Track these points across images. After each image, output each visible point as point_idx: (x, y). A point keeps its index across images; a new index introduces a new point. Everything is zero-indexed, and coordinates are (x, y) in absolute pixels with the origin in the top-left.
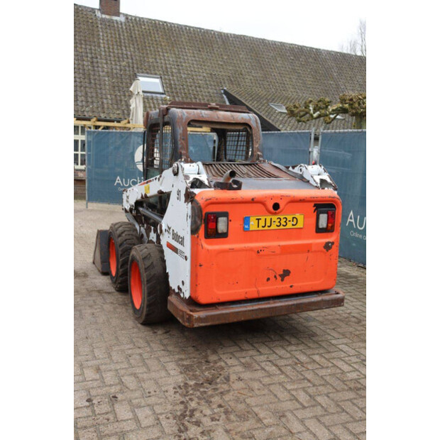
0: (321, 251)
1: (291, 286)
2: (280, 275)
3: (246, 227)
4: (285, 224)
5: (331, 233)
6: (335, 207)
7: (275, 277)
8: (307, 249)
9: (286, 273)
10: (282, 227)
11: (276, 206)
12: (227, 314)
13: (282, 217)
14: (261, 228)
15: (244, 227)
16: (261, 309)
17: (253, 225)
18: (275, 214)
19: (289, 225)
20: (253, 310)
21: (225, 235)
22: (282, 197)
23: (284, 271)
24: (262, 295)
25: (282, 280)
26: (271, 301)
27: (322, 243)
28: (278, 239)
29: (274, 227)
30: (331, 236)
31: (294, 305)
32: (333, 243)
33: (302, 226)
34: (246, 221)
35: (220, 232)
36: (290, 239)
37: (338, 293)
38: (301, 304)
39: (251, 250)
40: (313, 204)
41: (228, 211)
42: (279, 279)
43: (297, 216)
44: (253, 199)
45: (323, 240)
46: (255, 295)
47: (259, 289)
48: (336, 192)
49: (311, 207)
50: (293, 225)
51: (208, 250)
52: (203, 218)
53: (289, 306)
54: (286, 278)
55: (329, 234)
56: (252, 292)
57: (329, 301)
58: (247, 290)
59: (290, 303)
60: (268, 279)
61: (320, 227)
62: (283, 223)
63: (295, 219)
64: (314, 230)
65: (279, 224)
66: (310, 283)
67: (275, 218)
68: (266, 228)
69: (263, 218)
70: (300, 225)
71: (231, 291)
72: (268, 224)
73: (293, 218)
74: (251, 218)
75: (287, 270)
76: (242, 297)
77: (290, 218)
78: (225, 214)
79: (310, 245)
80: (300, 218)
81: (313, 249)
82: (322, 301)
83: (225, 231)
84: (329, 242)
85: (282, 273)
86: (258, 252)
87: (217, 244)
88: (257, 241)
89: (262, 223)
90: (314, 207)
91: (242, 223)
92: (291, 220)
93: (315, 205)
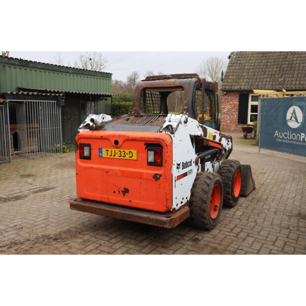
0: (152, 180)
1: (130, 201)
2: (122, 191)
3: (101, 154)
4: (124, 155)
6: (162, 147)
7: (119, 191)
8: (140, 176)
9: (126, 191)
10: (122, 157)
11: (116, 142)
13: (122, 150)
14: (109, 156)
15: (99, 154)
17: (104, 154)
18: (117, 148)
19: (127, 157)
21: (89, 158)
22: (120, 136)
23: (124, 189)
24: (111, 201)
25: (124, 195)
26: (117, 208)
27: (152, 174)
28: (120, 165)
29: (117, 157)
30: (160, 170)
31: (126, 214)
32: (161, 175)
33: (136, 159)
34: (100, 151)
36: (128, 167)
38: (132, 215)
39: (103, 170)
40: (144, 143)
41: (90, 143)
42: (122, 193)
43: (132, 150)
44: (102, 137)
45: (153, 171)
46: (107, 201)
47: (110, 197)
49: (142, 145)
50: (130, 157)
52: (79, 146)
54: (126, 194)
55: (159, 168)
56: (105, 198)
58: (102, 196)
59: (124, 212)
60: (114, 192)
61: (150, 160)
62: (123, 155)
63: (131, 153)
64: (146, 163)
65: (120, 155)
66: (144, 202)
67: (117, 151)
68: (112, 157)
69: (110, 150)
70: (135, 158)
71: (92, 194)
72: (113, 154)
74: (103, 149)
75: (127, 189)
76: (99, 199)
77: (127, 151)
78: (89, 145)
79: (142, 174)
80: (134, 152)
81: (145, 177)
82: (148, 218)
83: (88, 155)
84: (157, 174)
85: (123, 190)
86: (107, 172)
87: (85, 163)
88: (107, 165)
89: (109, 153)
90: (145, 145)
91: (98, 151)
92: (128, 153)
93: (145, 144)
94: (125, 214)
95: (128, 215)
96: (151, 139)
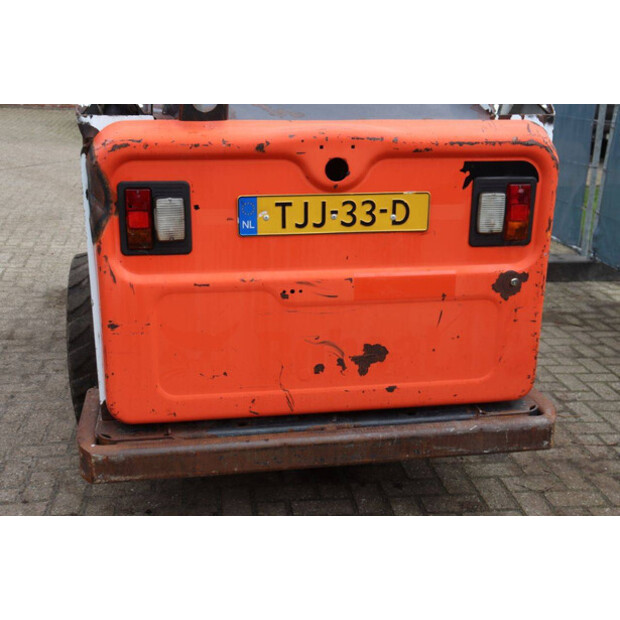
0: (486, 298)
1: (391, 389)
2: (356, 360)
3: (248, 225)
4: (368, 219)
5: (520, 248)
6: (537, 176)
7: (341, 362)
8: (442, 291)
9: (374, 354)
10: (357, 228)
11: (337, 169)
12: (187, 455)
13: (358, 200)
14: (291, 230)
15: (240, 225)
16: (291, 447)
17: (267, 219)
18: (335, 190)
19: (383, 223)
20: (265, 449)
21: (180, 247)
22: (355, 142)
23: (367, 347)
25: (363, 372)
26: (330, 426)
27: (488, 276)
28: (347, 261)
29: (333, 226)
30: (520, 258)
31: (391, 440)
32: (523, 277)
33: (423, 227)
34: (246, 208)
35: (162, 236)
36: (387, 262)
37: (539, 413)
38: (414, 438)
39: (264, 288)
40: (460, 163)
41: (188, 180)
42: (353, 367)
43: (407, 196)
44: (260, 147)
45: (491, 266)
46: (283, 408)
47: (292, 391)
48: (549, 129)
49: (453, 173)
50: (395, 223)
51: (131, 286)
52: (113, 198)
53: (375, 441)
54: (374, 367)
55: (513, 250)
56: (271, 399)
57: (502, 433)
59: (380, 434)
60: (319, 369)
61: (483, 228)
62: (361, 214)
63: (400, 207)
64: (466, 238)
65: (349, 220)
66: (450, 382)
67: (334, 202)
68: (309, 230)
69: (298, 203)
70: (418, 222)
71: (207, 396)
72: (315, 217)
73: (395, 202)
74: (261, 202)
75: (378, 346)
76: (243, 410)
77: (383, 201)
78: (180, 190)
80: (418, 203)
81: (459, 291)
82: (481, 432)
83: (180, 235)
84: (512, 274)
85: (360, 353)
86: (284, 295)
87: (159, 270)
88: (280, 265)
89: (295, 215)
90: (464, 170)
91: (232, 213)
92: (389, 208)
93: (467, 167)
94: (384, 441)
95: (401, 440)
96: (497, 147)
